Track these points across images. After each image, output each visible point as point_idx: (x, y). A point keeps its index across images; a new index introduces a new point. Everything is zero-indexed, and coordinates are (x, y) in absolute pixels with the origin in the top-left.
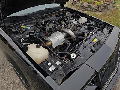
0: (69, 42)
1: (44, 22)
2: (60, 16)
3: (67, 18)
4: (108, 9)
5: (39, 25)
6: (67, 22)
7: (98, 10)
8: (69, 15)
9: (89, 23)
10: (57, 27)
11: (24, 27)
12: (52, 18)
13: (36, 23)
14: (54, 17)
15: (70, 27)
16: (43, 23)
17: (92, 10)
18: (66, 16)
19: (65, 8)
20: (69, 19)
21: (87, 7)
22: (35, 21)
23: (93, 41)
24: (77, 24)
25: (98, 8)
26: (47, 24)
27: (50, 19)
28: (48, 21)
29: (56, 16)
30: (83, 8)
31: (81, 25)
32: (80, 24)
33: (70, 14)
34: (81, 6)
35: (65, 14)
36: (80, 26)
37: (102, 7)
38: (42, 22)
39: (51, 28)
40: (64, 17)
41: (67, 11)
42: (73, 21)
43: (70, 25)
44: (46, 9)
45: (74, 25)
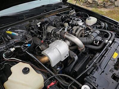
0: (75, 56)
1: (40, 24)
2: (62, 15)
3: (71, 17)
4: (115, 5)
5: (33, 29)
6: (70, 23)
7: (104, 7)
8: (73, 13)
9: (101, 25)
10: (58, 33)
11: (11, 33)
12: (52, 18)
13: (29, 26)
14: (54, 16)
15: (76, 31)
16: (39, 26)
17: (98, 6)
18: (70, 14)
19: (68, 4)
20: (74, 19)
21: (91, 2)
22: (28, 23)
23: (113, 57)
24: (84, 26)
25: (105, 4)
26: (44, 27)
27: (49, 19)
28: (46, 22)
29: (57, 15)
30: (87, 4)
31: (90, 28)
32: (88, 27)
33: (75, 12)
34: (85, 2)
35: (68, 13)
36: (88, 29)
37: (109, 3)
38: (37, 24)
39: (50, 33)
40: (67, 16)
41: (71, 8)
42: (79, 22)
43: (75, 28)
44: (43, 6)
45: (81, 28)
